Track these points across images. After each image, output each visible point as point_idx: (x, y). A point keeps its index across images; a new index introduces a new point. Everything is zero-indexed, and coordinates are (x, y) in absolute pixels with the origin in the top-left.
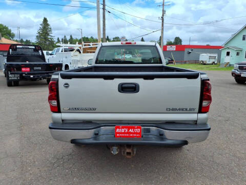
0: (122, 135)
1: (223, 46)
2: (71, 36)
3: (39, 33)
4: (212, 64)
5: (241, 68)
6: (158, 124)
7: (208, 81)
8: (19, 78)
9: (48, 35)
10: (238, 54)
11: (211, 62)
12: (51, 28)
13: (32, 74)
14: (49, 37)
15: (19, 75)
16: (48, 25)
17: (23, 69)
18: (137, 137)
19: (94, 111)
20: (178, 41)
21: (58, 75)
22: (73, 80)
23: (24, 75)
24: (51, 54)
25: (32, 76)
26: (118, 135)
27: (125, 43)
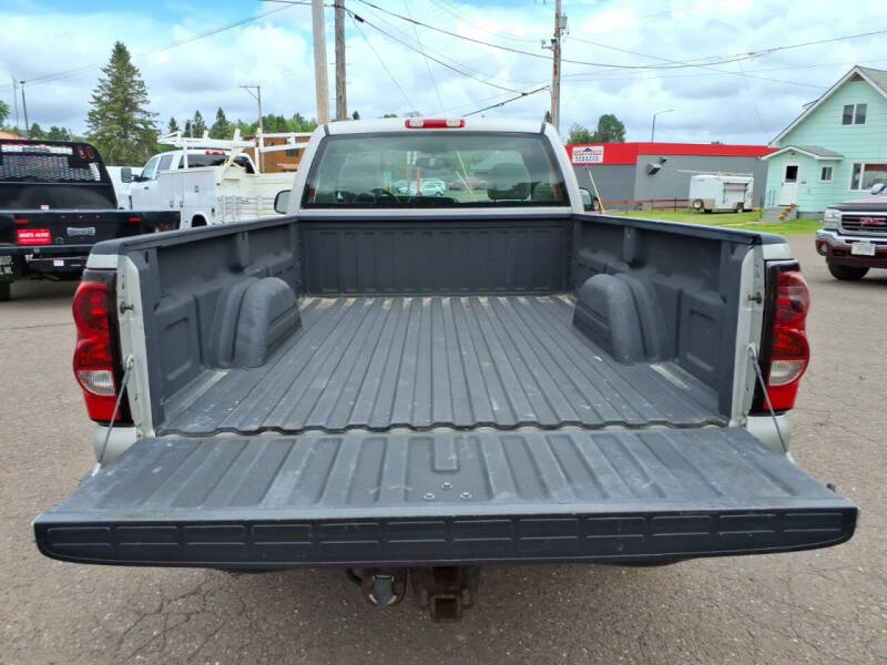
1: (774, 146)
2: (220, 114)
3: (99, 99)
4: (736, 211)
5: (851, 223)
7: (793, 274)
8: (8, 270)
9: (134, 108)
10: (826, 174)
11: (730, 205)
12: (141, 84)
13: (58, 255)
14: (137, 116)
15: (8, 259)
16: (131, 70)
17: (24, 235)
20: (610, 128)
23: (29, 257)
24: (139, 179)
25: (59, 263)
27: (422, 124)
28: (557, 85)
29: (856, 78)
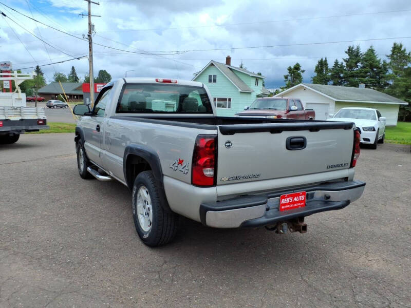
0: (288, 206)
6: (324, 184)
18: (301, 206)
19: (258, 179)
20: (104, 76)
21: (216, 129)
22: (237, 135)
26: (283, 207)
27: (162, 81)
28: (91, 56)
29: (212, 65)
